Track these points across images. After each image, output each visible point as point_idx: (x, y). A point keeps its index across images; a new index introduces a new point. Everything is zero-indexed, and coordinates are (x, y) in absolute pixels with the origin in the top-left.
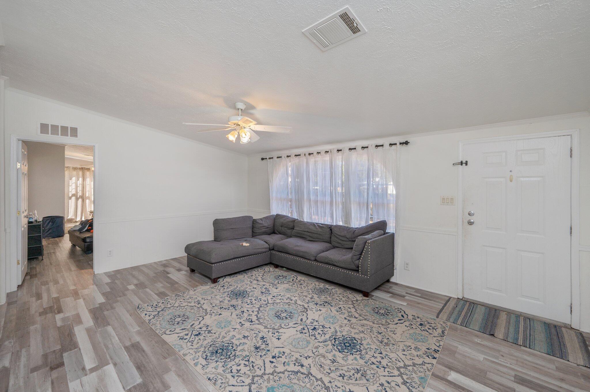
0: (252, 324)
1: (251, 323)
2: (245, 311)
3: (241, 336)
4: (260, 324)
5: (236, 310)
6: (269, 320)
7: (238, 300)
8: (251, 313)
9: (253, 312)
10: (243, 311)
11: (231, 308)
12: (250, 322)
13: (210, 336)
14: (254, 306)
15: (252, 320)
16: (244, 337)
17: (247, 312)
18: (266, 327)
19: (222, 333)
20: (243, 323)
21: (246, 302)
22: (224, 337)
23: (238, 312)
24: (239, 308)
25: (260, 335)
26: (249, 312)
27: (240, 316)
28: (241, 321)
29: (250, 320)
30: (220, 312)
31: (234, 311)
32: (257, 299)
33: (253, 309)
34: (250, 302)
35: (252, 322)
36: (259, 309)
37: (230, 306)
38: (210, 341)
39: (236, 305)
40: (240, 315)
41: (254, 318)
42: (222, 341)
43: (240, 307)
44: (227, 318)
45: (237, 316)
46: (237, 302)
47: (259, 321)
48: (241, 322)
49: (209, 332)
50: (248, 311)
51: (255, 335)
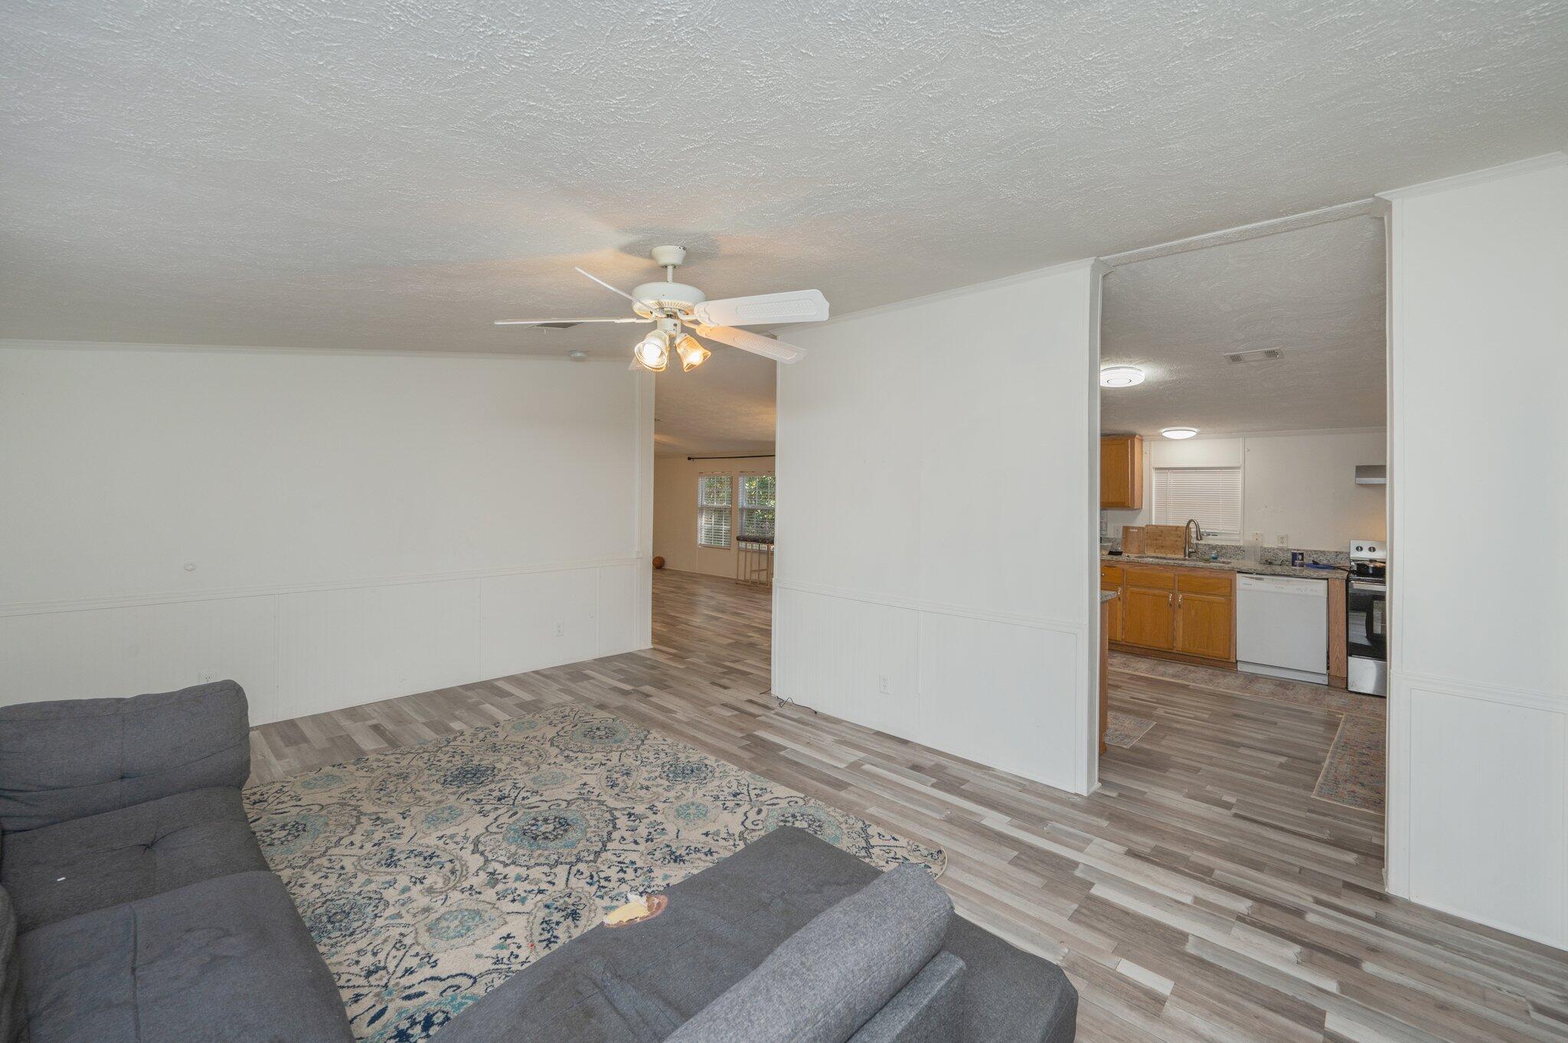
0: (630, 810)
1: (632, 812)
2: (643, 840)
3: (654, 789)
4: (611, 810)
5: (668, 846)
6: (588, 817)
7: (663, 879)
8: (627, 835)
9: (622, 837)
10: (649, 842)
11: (683, 852)
12: (633, 814)
13: (712, 791)
14: (615, 859)
15: (629, 817)
16: (647, 788)
17: (639, 840)
18: (602, 803)
19: (691, 795)
20: (649, 813)
21: (639, 871)
22: (685, 789)
23: (661, 840)
24: (658, 851)
25: (616, 790)
26: (632, 840)
27: (656, 828)
28: (653, 818)
29: (632, 818)
30: (709, 839)
31: (671, 844)
32: (603, 883)
33: (622, 847)
34: (625, 872)
35: (630, 815)
36: (604, 846)
37: (686, 858)
38: (709, 785)
39: (669, 862)
40: (655, 831)
41: (623, 822)
42: (688, 784)
43: (658, 854)
44: (687, 824)
45: (663, 829)
46: (668, 873)
47: (612, 815)
48: (654, 813)
49: (717, 798)
50: (636, 842)
51: (627, 790)
